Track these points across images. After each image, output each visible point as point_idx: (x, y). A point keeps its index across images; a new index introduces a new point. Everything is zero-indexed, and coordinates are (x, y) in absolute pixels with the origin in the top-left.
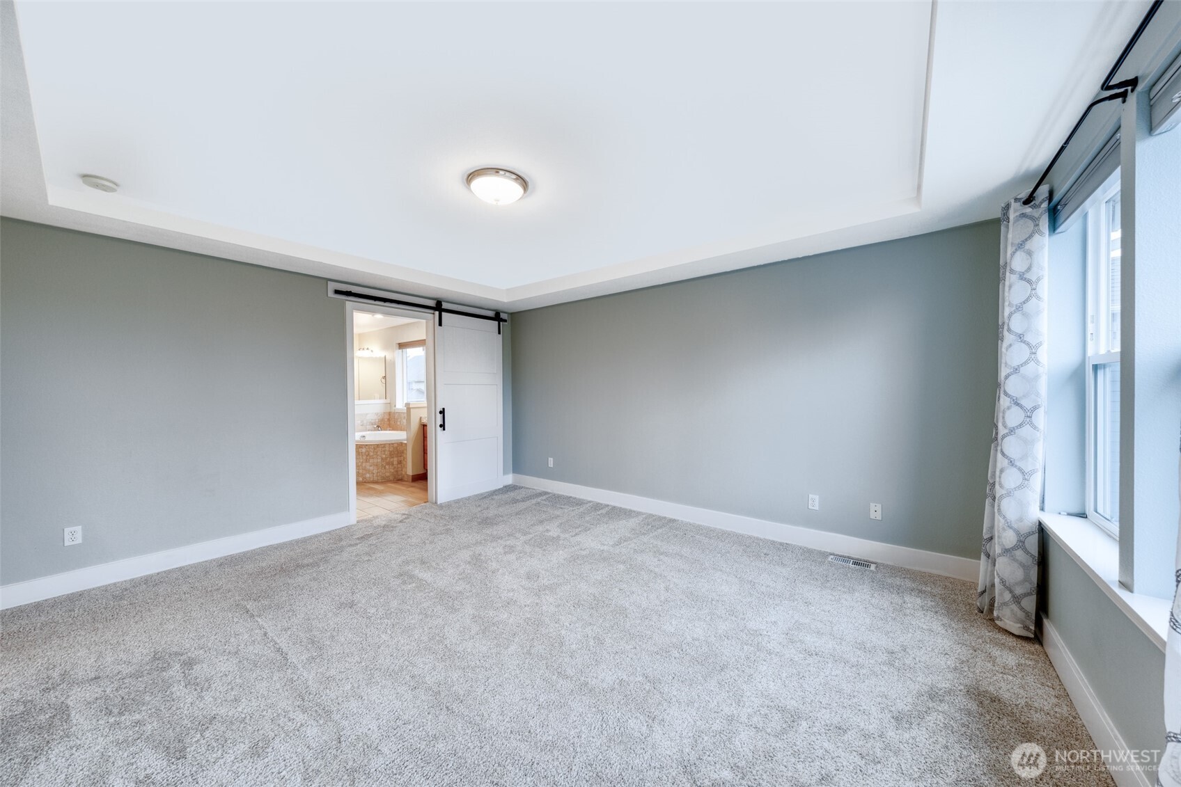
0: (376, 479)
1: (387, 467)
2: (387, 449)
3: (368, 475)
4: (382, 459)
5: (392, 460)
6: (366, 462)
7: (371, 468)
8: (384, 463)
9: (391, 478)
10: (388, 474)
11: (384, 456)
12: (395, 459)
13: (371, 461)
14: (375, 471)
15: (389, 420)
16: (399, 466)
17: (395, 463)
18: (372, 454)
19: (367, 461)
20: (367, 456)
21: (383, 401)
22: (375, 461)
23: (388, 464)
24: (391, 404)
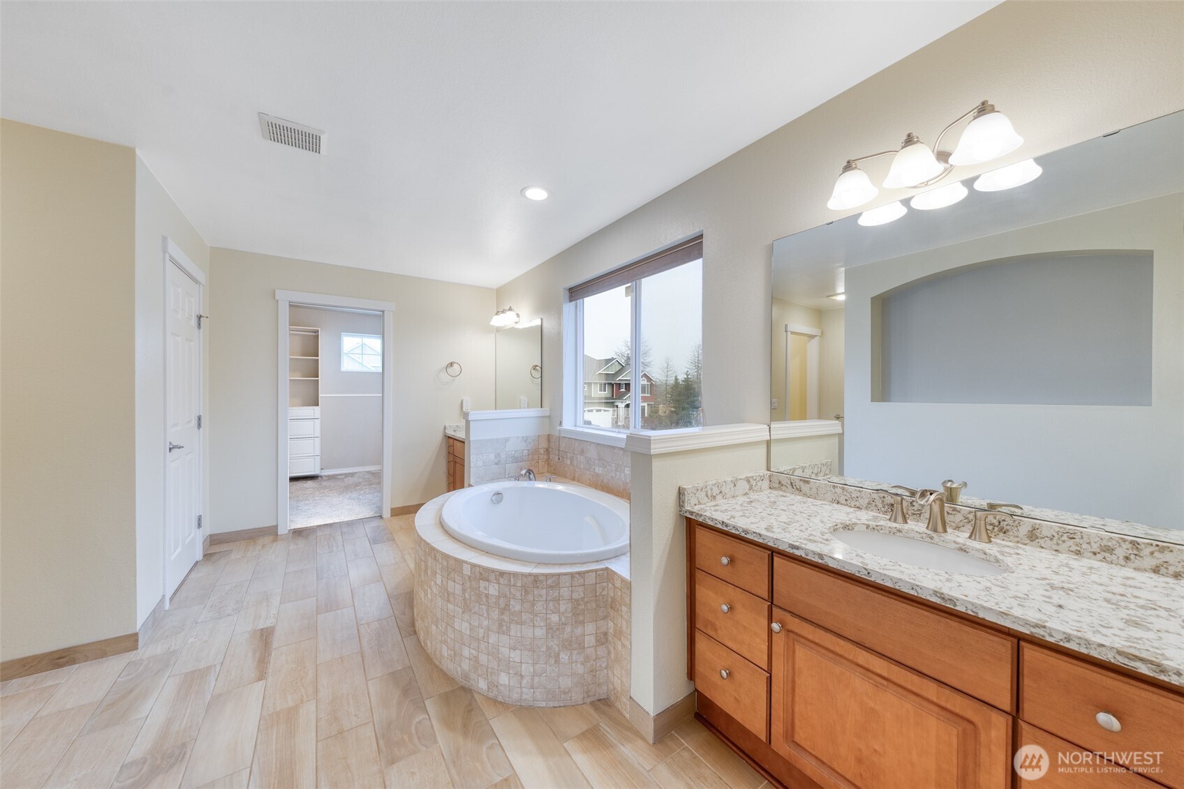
0: (527, 695)
1: (564, 657)
2: (565, 592)
3: (504, 679)
4: (549, 628)
5: (579, 631)
6: (500, 631)
7: (515, 656)
8: (554, 644)
9: (577, 696)
10: (566, 682)
11: (555, 618)
12: (590, 628)
13: (515, 629)
14: (526, 669)
15: (547, 450)
16: (601, 651)
17: (590, 640)
18: (518, 607)
19: (502, 628)
20: (502, 612)
21: (534, 412)
22: (528, 632)
23: (567, 645)
24: (553, 418)
